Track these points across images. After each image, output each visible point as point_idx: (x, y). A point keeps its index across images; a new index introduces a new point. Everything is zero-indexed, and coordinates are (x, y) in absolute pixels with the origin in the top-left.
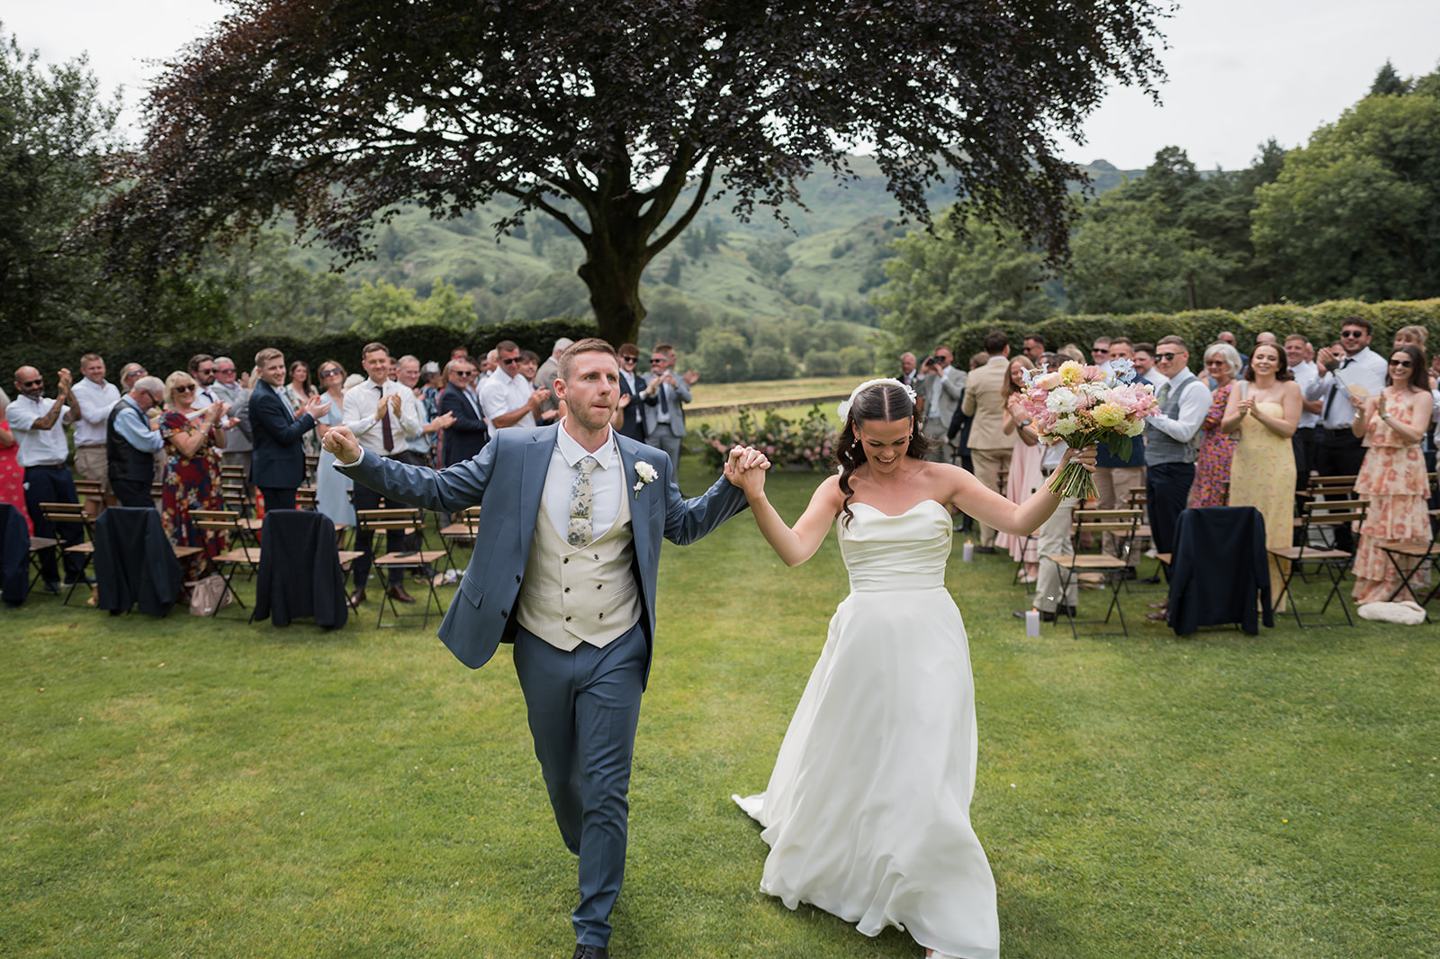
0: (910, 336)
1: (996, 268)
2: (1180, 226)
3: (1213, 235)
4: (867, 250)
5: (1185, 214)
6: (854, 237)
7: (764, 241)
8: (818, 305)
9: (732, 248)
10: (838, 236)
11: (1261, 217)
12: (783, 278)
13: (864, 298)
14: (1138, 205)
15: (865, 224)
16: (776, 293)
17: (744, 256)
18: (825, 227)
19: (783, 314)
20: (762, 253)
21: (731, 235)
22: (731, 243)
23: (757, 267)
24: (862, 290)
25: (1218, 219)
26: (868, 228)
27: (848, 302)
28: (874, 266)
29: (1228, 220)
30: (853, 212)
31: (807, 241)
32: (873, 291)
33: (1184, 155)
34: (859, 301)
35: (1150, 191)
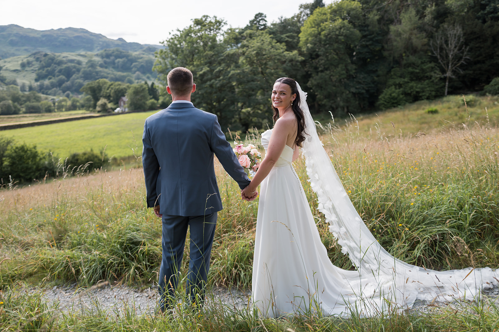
8: (17, 85)
10: (22, 59)
13: (38, 84)
15: (34, 54)
24: (37, 80)
26: (37, 56)
27: (31, 85)
28: (41, 71)
31: (7, 60)
32: (41, 81)
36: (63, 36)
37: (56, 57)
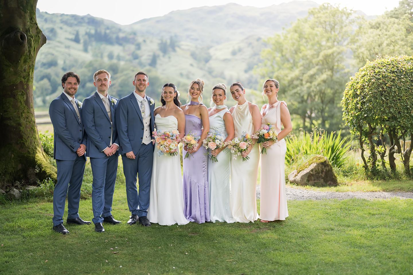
4: (248, 52)
6: (242, 45)
7: (198, 46)
9: (183, 50)
10: (234, 44)
12: (207, 64)
13: (247, 75)
14: (397, 21)
15: (247, 39)
16: (204, 72)
17: (188, 53)
18: (228, 40)
20: (197, 52)
21: (182, 43)
22: (182, 47)
23: (195, 59)
26: (249, 41)
28: (252, 59)
30: (242, 33)
31: (219, 47)
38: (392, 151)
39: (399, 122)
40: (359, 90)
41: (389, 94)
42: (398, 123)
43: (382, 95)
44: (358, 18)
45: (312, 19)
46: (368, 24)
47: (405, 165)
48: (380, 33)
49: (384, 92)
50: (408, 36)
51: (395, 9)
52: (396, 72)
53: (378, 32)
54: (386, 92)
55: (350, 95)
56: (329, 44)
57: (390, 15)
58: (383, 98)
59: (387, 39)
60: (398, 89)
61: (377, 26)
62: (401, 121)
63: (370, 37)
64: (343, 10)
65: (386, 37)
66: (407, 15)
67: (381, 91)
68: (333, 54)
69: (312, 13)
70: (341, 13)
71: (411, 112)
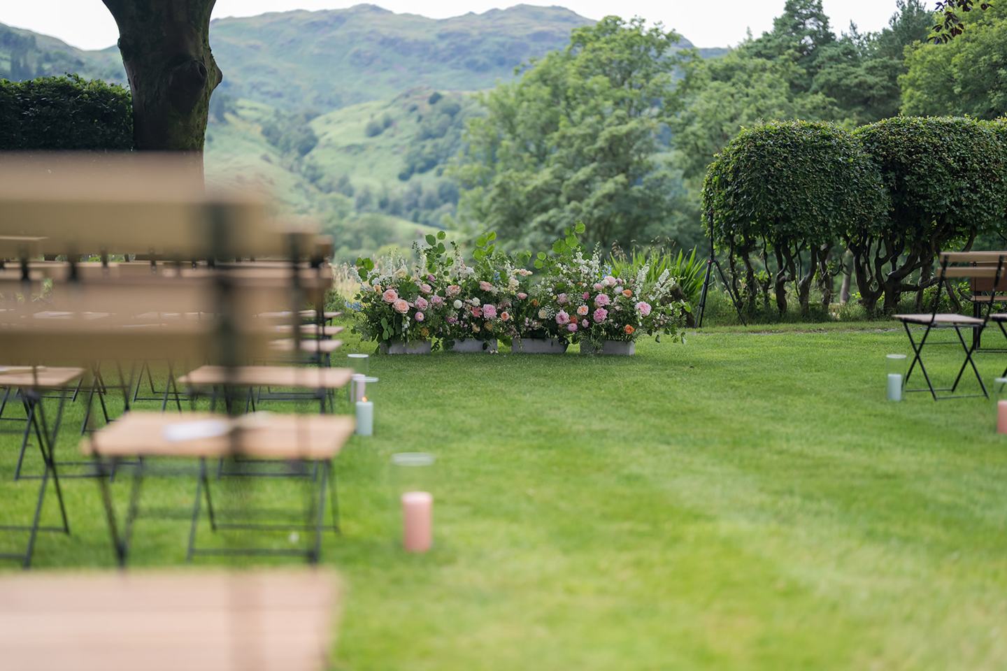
0: (495, 218)
1: (605, 134)
2: (816, 92)
3: (854, 105)
4: (408, 128)
5: (821, 78)
6: (394, 112)
7: (283, 112)
8: (350, 193)
9: (244, 119)
10: (375, 110)
11: (913, 84)
12: (307, 158)
13: (405, 187)
14: (769, 64)
15: (407, 96)
16: (297, 178)
17: (257, 130)
18: (358, 98)
19: (306, 203)
20: (280, 126)
21: (241, 102)
22: (241, 112)
23: (274, 144)
24: (403, 177)
25: (860, 85)
26: (411, 102)
27: (386, 190)
28: (417, 148)
29: (871, 88)
30: (392, 81)
31: (336, 114)
32: (416, 178)
33: (820, 7)
34: (400, 190)
35: (780, 49)
36: (495, 34)
37: (462, 104)
38: (781, 279)
39: (795, 225)
40: (730, 174)
41: (779, 181)
42: (792, 226)
43: (767, 181)
44: (684, 56)
45: (582, 55)
46: (706, 70)
47: (801, 302)
48: (733, 90)
49: (770, 178)
50: (795, 100)
51: (767, 38)
52: (789, 145)
53: (727, 87)
54: (775, 177)
55: (715, 182)
56: (620, 112)
57: (754, 50)
58: (769, 187)
59: (749, 103)
60: (792, 172)
61: (725, 74)
62: (798, 224)
63: (712, 98)
64: (650, 35)
65: (746, 99)
66: (791, 51)
67: (765, 175)
68: (628, 135)
69: (581, 40)
70: (647, 42)
71: (812, 210)
